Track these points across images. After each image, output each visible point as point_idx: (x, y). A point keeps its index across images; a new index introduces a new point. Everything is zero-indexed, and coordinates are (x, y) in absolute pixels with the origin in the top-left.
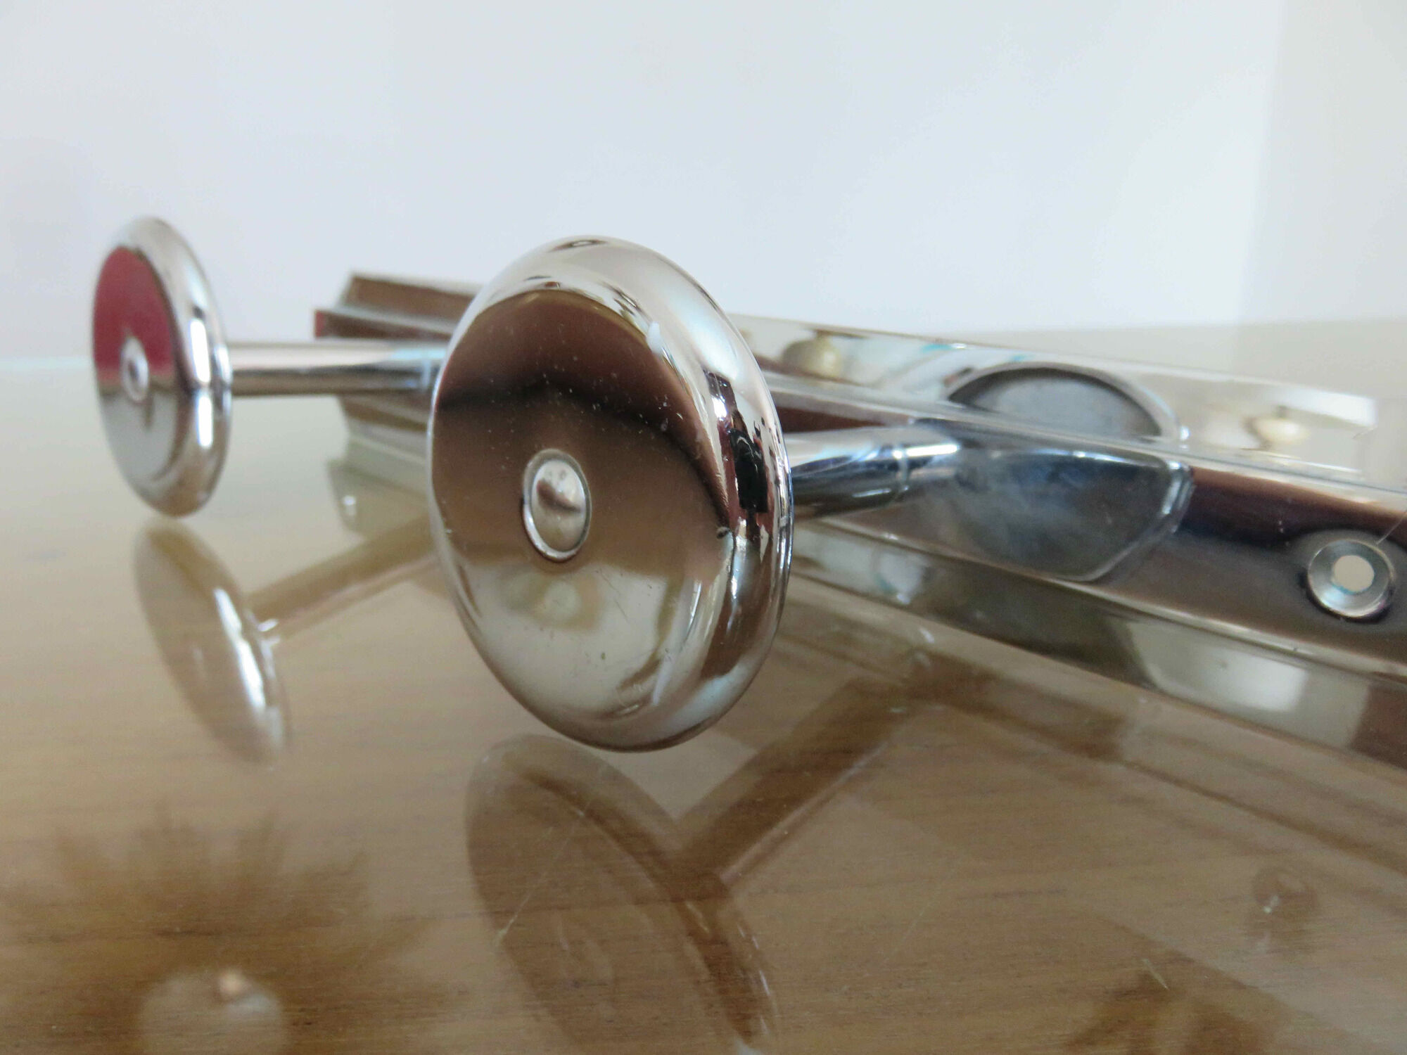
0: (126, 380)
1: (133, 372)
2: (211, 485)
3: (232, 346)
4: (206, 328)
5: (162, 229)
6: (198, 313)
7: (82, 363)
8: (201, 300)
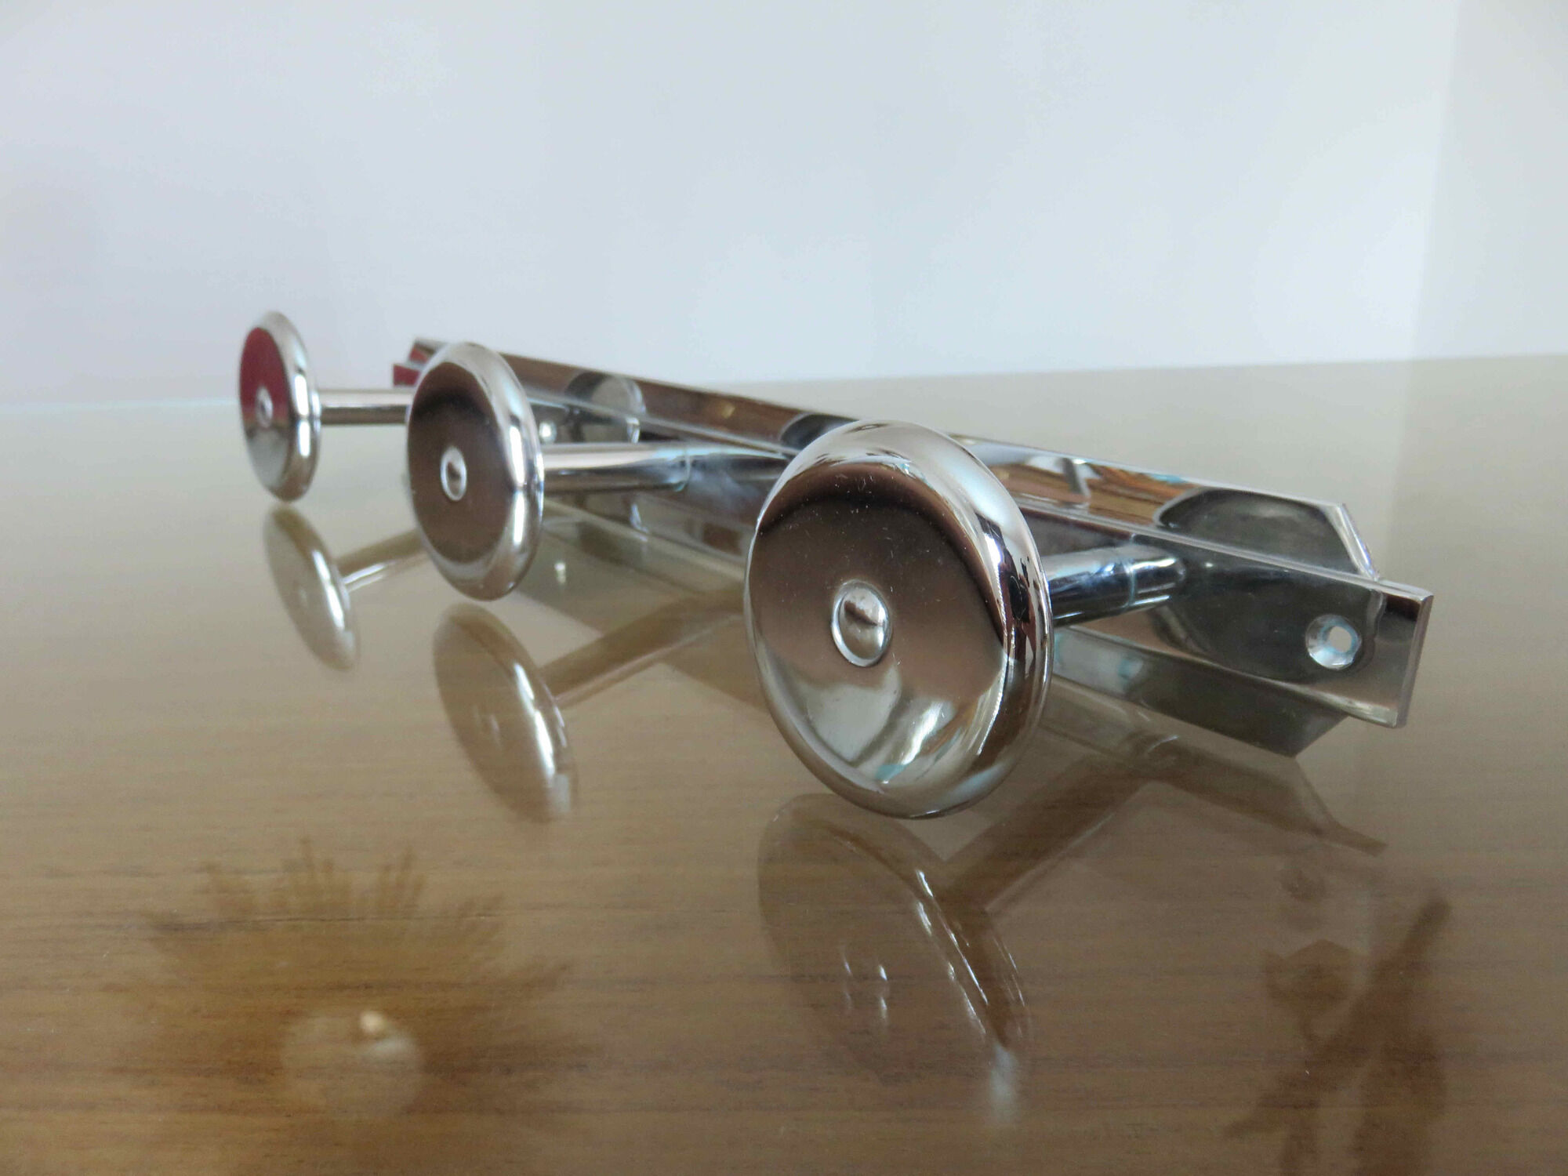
0: (259, 415)
1: (263, 408)
2: (308, 480)
3: (321, 392)
4: (307, 381)
5: (281, 319)
6: (300, 371)
7: (232, 402)
8: (302, 362)
